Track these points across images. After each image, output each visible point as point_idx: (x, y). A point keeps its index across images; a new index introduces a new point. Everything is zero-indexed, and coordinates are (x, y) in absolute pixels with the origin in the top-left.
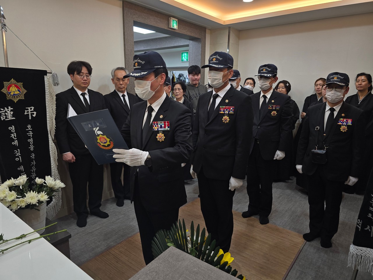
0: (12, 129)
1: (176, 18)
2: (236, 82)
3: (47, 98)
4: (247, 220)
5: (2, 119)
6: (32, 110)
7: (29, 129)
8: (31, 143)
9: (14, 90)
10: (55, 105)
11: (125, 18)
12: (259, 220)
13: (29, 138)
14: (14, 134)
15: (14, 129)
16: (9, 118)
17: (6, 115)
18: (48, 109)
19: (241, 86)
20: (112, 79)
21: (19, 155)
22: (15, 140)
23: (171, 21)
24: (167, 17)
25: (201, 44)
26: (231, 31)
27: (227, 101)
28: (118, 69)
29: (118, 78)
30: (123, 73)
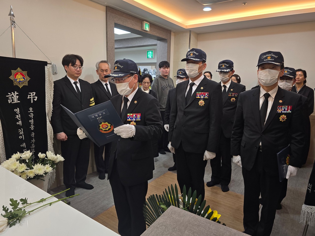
0: (17, 111)
1: (147, 22)
3: (47, 85)
4: (211, 189)
5: (9, 103)
6: (34, 95)
7: (31, 111)
8: (32, 123)
9: (19, 77)
10: (53, 91)
11: (107, 20)
12: (222, 188)
13: (31, 119)
14: (19, 115)
15: (19, 110)
16: (15, 102)
17: (12, 99)
18: (47, 95)
20: (96, 70)
21: (23, 134)
22: (19, 120)
23: (144, 24)
24: (141, 21)
25: (167, 44)
26: (191, 34)
27: (202, 88)
28: (102, 62)
29: (102, 70)
30: (106, 65)
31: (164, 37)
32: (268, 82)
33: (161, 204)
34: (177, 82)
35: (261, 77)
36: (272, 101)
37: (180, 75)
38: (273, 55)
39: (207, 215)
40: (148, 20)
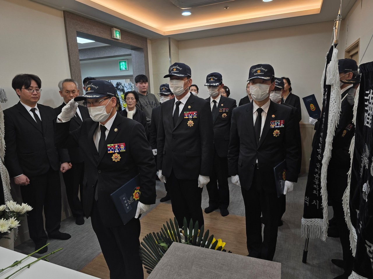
1: (118, 29)
4: (210, 215)
10: (4, 124)
11: (67, 28)
12: (221, 213)
20: (60, 92)
23: (114, 31)
24: (110, 28)
25: (143, 54)
26: (171, 42)
27: (189, 107)
28: (67, 80)
29: (68, 91)
30: (72, 85)
31: (139, 46)
32: (259, 97)
33: (160, 242)
34: (161, 99)
35: (252, 92)
36: (265, 116)
37: (164, 91)
38: (262, 69)
39: (211, 245)
40: (118, 26)
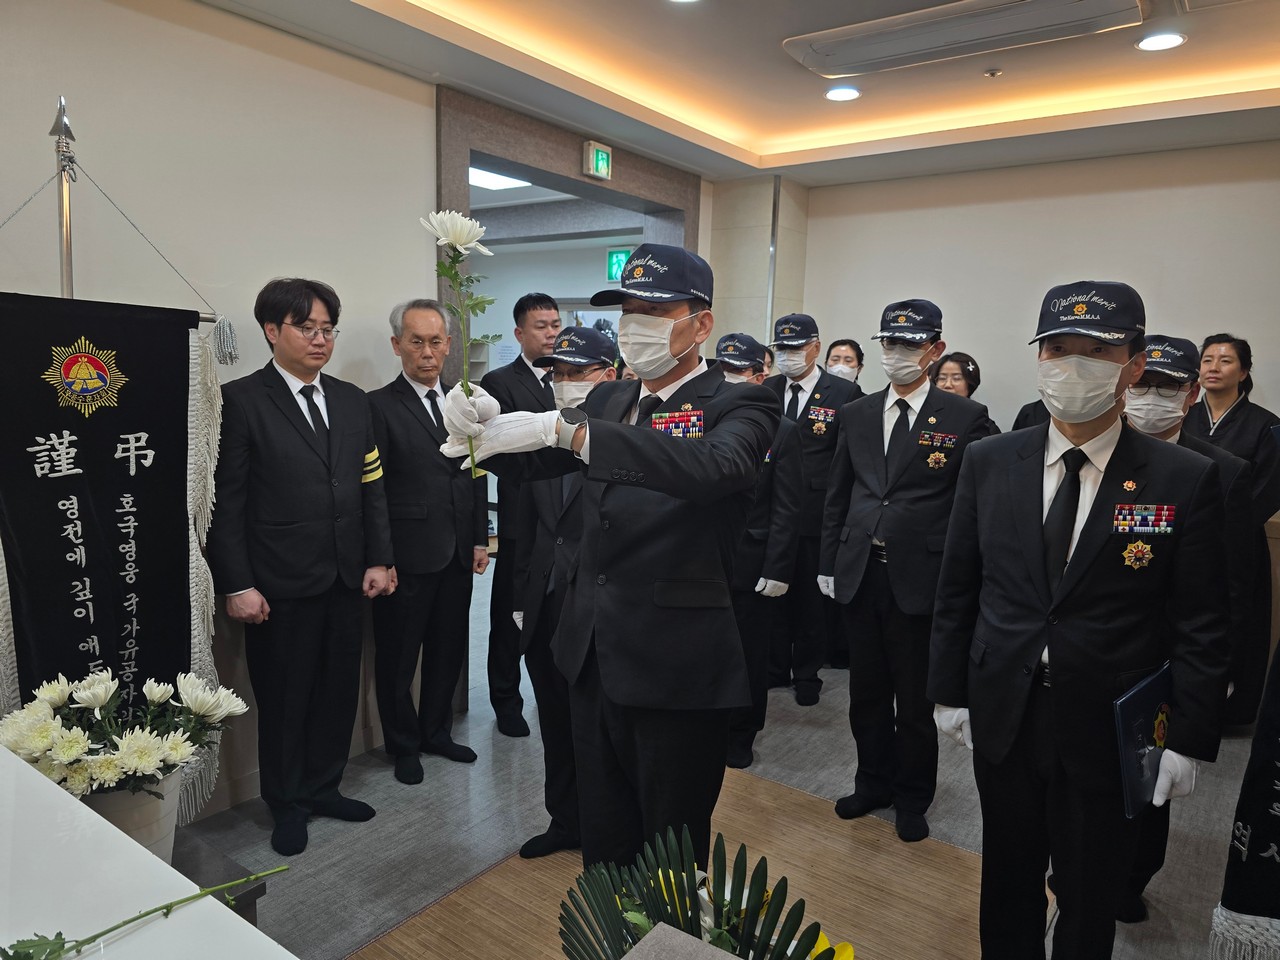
0: (69, 509)
1: (606, 144)
2: (804, 353)
3: (193, 402)
4: (854, 828)
5: (39, 475)
6: (142, 443)
7: (127, 509)
8: (131, 556)
9: (83, 375)
10: (219, 429)
11: (442, 139)
12: (897, 826)
13: (125, 539)
14: (76, 526)
15: (75, 506)
16: (61, 471)
17: (51, 460)
18: (193, 442)
19: (820, 367)
20: (392, 339)
21: (88, 600)
22: (77, 546)
23: (591, 152)
24: (578, 140)
25: (683, 229)
26: (781, 189)
28: (417, 304)
29: (418, 337)
30: (433, 319)
31: (670, 202)
32: (1076, 408)
33: (628, 907)
35: (1049, 387)
36: (1095, 482)
38: (1095, 299)
40: (605, 135)
